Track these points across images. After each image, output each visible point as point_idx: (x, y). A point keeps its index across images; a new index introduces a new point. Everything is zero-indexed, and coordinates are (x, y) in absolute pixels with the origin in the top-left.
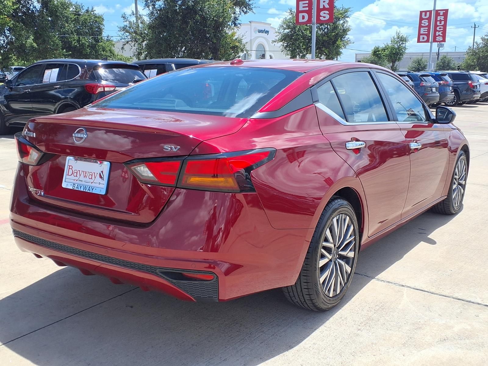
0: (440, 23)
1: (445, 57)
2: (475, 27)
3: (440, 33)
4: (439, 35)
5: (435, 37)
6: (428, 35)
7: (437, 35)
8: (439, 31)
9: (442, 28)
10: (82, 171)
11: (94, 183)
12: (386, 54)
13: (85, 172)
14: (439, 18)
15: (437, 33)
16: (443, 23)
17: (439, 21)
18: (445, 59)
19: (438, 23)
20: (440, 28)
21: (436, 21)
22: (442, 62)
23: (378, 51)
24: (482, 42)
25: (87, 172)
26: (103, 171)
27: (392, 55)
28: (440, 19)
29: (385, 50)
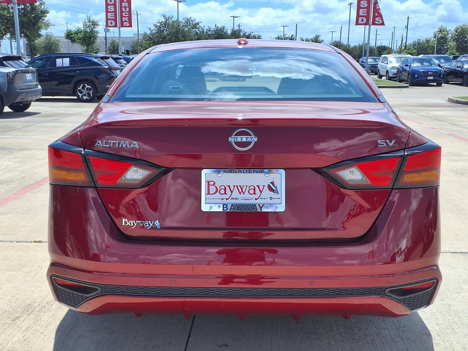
0: (126, 9)
1: (114, 42)
2: (137, 15)
3: (126, 19)
4: (126, 21)
5: (122, 22)
6: (115, 20)
7: (124, 20)
8: (125, 17)
9: (128, 14)
10: (234, 186)
11: (261, 198)
12: (79, 37)
13: (240, 186)
14: (123, 4)
15: (124, 19)
16: (128, 9)
17: (123, 7)
18: (114, 43)
19: (123, 9)
20: (126, 14)
21: (121, 7)
22: (112, 46)
23: (71, 34)
24: (154, 28)
25: (243, 186)
26: (273, 182)
27: (86, 39)
28: (125, 6)
29: (77, 33)
